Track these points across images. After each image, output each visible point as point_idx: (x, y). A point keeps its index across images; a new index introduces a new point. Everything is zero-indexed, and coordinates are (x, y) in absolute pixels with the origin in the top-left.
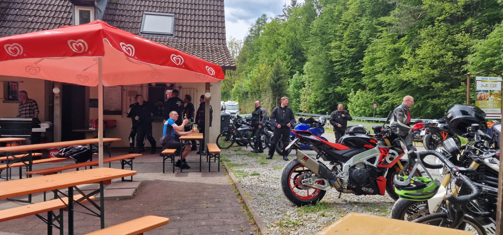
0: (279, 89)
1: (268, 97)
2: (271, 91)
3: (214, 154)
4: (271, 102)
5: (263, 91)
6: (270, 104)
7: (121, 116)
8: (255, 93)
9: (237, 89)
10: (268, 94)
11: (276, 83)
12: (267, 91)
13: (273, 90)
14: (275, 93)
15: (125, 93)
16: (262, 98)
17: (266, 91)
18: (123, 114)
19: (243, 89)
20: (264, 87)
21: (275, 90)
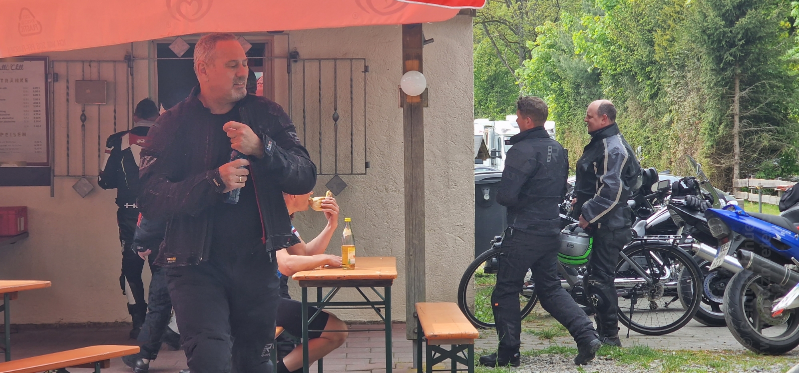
0: (747, 54)
1: (693, 94)
2: (707, 63)
3: (448, 348)
4: (709, 116)
5: (670, 65)
6: (704, 126)
7: (48, 188)
8: (634, 77)
9: (546, 58)
10: (696, 76)
11: (731, 23)
12: (690, 64)
13: (719, 60)
14: (728, 73)
15: (60, 88)
16: (667, 100)
17: (682, 67)
18: (57, 181)
19: (576, 59)
20: (676, 48)
21: (728, 57)
